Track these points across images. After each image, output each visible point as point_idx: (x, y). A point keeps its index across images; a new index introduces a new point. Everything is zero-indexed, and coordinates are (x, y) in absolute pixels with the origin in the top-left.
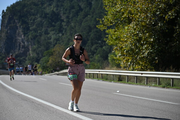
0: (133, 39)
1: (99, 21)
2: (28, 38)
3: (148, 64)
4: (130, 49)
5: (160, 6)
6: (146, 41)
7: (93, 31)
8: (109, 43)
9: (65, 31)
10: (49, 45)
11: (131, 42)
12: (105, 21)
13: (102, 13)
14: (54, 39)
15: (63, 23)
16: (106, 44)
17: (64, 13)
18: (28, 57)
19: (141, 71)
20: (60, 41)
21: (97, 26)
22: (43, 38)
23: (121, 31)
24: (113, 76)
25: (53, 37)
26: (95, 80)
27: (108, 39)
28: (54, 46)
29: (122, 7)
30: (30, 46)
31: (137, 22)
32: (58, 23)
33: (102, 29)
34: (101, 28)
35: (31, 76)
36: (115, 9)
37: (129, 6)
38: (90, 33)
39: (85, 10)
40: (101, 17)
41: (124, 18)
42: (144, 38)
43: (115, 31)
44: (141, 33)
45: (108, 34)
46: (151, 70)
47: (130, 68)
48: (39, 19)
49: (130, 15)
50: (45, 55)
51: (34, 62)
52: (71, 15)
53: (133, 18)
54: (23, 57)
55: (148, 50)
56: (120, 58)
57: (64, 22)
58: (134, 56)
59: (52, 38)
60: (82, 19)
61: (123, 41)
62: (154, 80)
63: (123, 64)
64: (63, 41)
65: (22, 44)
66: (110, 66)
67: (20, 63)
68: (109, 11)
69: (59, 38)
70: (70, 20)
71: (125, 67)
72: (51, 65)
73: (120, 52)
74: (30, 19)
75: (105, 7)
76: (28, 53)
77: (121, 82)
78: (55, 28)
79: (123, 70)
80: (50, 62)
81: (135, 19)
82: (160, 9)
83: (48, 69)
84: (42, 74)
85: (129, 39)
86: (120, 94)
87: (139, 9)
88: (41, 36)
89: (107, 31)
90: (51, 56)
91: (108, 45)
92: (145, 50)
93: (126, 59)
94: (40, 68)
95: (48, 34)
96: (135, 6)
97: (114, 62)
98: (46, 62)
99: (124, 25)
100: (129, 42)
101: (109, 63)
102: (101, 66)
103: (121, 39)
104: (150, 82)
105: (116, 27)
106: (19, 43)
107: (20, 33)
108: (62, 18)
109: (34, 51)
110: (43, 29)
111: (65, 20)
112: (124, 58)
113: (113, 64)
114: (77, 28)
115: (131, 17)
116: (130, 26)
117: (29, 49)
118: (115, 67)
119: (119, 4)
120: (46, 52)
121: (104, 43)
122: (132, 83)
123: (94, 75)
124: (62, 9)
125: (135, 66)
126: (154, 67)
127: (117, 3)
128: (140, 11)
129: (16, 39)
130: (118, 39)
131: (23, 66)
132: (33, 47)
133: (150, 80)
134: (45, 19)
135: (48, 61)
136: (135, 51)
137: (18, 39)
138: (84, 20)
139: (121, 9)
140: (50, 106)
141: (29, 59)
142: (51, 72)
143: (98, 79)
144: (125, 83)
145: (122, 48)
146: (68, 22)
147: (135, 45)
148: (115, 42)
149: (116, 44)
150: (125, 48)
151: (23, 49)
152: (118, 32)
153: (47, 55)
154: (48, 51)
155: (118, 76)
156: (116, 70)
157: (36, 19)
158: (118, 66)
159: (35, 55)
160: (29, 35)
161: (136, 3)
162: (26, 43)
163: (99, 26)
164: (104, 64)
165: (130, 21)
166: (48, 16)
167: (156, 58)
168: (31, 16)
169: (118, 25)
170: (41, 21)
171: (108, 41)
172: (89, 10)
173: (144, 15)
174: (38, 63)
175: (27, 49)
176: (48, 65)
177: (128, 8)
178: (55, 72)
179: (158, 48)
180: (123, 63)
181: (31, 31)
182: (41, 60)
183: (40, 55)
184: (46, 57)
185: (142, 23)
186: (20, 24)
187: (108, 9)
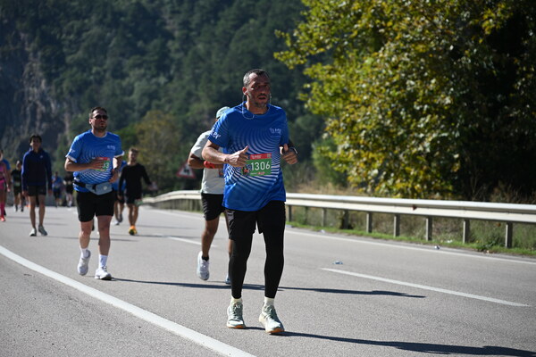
0: (390, 96)
1: (282, 40)
2: (62, 89)
3: (435, 175)
4: (378, 127)
6: (428, 103)
8: (314, 108)
9: (178, 70)
10: (127, 111)
11: (380, 105)
12: (301, 38)
14: (144, 95)
15: (170, 43)
16: (304, 111)
17: (174, 12)
18: (59, 148)
19: (412, 197)
20: (159, 99)
21: (276, 55)
22: (106, 89)
23: (350, 71)
24: (325, 213)
25: (140, 87)
27: (311, 95)
28: (143, 114)
30: (66, 115)
31: (401, 44)
32: (156, 42)
33: (291, 64)
34: (287, 59)
36: (332, 3)
40: (289, 26)
41: (360, 31)
42: (424, 95)
43: (333, 71)
44: (414, 79)
45: (310, 81)
46: (444, 195)
47: (377, 188)
48: (96, 30)
49: (378, 21)
52: (196, 19)
53: (387, 32)
55: (436, 131)
56: (345, 154)
57: (173, 38)
58: (391, 149)
59: (136, 91)
60: (232, 32)
61: (357, 102)
62: (454, 226)
63: (356, 174)
64: (170, 101)
65: (42, 108)
68: (312, 7)
69: (156, 92)
70: (194, 33)
71: (361, 184)
73: (348, 138)
74: (65, 28)
76: (60, 135)
77: (350, 231)
78: (146, 58)
81: (396, 35)
85: (375, 95)
86: (344, 272)
87: (406, 4)
88: (100, 82)
89: (307, 69)
91: (310, 114)
92: (423, 132)
93: (364, 159)
95: (123, 76)
97: (329, 166)
99: (362, 53)
100: (375, 106)
101: (313, 169)
103: (352, 96)
104: (439, 232)
105: (336, 57)
106: (31, 105)
107: (34, 75)
108: (168, 28)
109: (78, 128)
110: (109, 62)
111: (177, 34)
112: (359, 154)
113: (326, 175)
114: (214, 58)
115: (382, 27)
116: (381, 55)
117: (64, 125)
121: (298, 107)
122: (384, 235)
125: (394, 182)
126: (452, 184)
128: (410, 8)
129: (23, 93)
132: (76, 117)
133: (439, 225)
134: (114, 31)
136: (394, 133)
137: (28, 91)
138: (238, 33)
139: (352, 1)
144: (361, 235)
145: (354, 123)
146: (187, 41)
147: (395, 114)
148: (333, 104)
150: (363, 126)
151: (44, 125)
152: (341, 73)
154: (122, 131)
155: (339, 213)
156: (335, 194)
157: (87, 31)
160: (63, 80)
162: (53, 106)
163: (281, 56)
164: (298, 174)
165: (379, 41)
166: (122, 19)
168: (69, 20)
169: (342, 53)
170: (101, 37)
171: (310, 101)
172: (251, 3)
173: (423, 21)
175: (56, 125)
179: (465, 125)
180: (357, 170)
181: (71, 66)
185: (416, 46)
186: (34, 45)
187: (311, 3)
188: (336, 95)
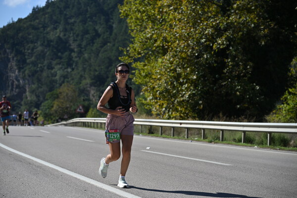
0: (170, 76)
1: (122, 51)
2: (25, 74)
3: (190, 111)
4: (165, 89)
5: (207, 32)
6: (186, 79)
8: (136, 81)
9: (76, 65)
10: (54, 84)
11: (165, 80)
12: (131, 50)
13: (127, 40)
14: (61, 76)
15: (73, 54)
17: (74, 40)
18: (24, 100)
19: (180, 120)
20: (68, 79)
21: (120, 58)
22: (45, 74)
23: (152, 65)
24: (142, 127)
25: (59, 73)
27: (135, 76)
28: (61, 85)
29: (153, 32)
30: (27, 86)
31: (175, 53)
32: (67, 53)
33: (127, 62)
34: (125, 60)
35: (29, 127)
36: (144, 35)
37: (164, 31)
39: (104, 36)
40: (125, 46)
41: (157, 47)
42: (185, 75)
43: (145, 65)
44: (180, 68)
45: (135, 69)
47: (164, 116)
48: (40, 48)
49: (164, 43)
50: (48, 98)
51: (33, 107)
52: (84, 43)
53: (169, 48)
54: (17, 101)
55: (190, 91)
56: (150, 101)
57: (74, 52)
58: (170, 99)
59: (58, 75)
60: (100, 49)
61: (155, 79)
62: (198, 132)
63: (155, 110)
64: (73, 79)
65: (16, 83)
67: (13, 110)
68: (136, 37)
69: (67, 75)
70: (83, 50)
71: (158, 115)
72: (56, 111)
73: (151, 94)
74: (27, 47)
75: (130, 33)
76: (24, 95)
77: (153, 135)
78: (62, 60)
79: (155, 119)
80: (55, 107)
81: (172, 49)
82: (206, 35)
83: (52, 117)
85: (163, 75)
86: (151, 152)
87: (177, 35)
88: (42, 71)
89: (133, 64)
90: (56, 100)
91: (135, 84)
92: (185, 91)
93: (159, 104)
94: (41, 116)
95: (52, 68)
96: (171, 30)
97: (143, 107)
98: (48, 108)
99: (157, 57)
100: (163, 80)
103: (153, 76)
104: (191, 135)
105: (146, 59)
106: (11, 81)
107: (13, 68)
108: (72, 47)
109: (32, 92)
110: (46, 63)
111: (76, 50)
112: (157, 101)
113: (141, 111)
114: (92, 60)
115: (166, 45)
116: (165, 58)
117: (26, 90)
118: (145, 115)
119: (149, 27)
120: (49, 93)
121: (129, 82)
122: (167, 136)
124: (71, 35)
125: (172, 113)
126: (197, 114)
128: (179, 37)
129: (8, 76)
130: (148, 75)
131: (17, 113)
132: (31, 87)
133: (191, 132)
134: (48, 48)
135: (52, 107)
136: (172, 92)
137: (10, 75)
138: (102, 50)
139: (153, 34)
140: (53, 169)
141: (26, 104)
142: (56, 122)
144: (157, 136)
145: (154, 88)
146: (80, 53)
147: (172, 83)
148: (145, 80)
149: (146, 83)
150: (158, 89)
151: (17, 90)
152: (148, 66)
153: (50, 97)
154: (52, 93)
155: (148, 127)
156: (146, 119)
157: (36, 48)
158: (149, 114)
159: (34, 98)
160: (25, 70)
161: (173, 27)
162: (21, 81)
163: (122, 59)
165: (164, 51)
166: (52, 43)
167: (201, 102)
168: (28, 44)
169: (149, 57)
170: (42, 51)
171: (134, 78)
172: (109, 36)
173: (184, 43)
174: (39, 109)
175: (22, 90)
176: (52, 112)
177: (163, 34)
178: (62, 121)
179: (202, 88)
180: (156, 108)
181: (29, 64)
182: (43, 104)
183: (41, 99)
184: (49, 101)
185: (181, 54)
186: (13, 55)
187: (135, 35)
188: (146, 76)
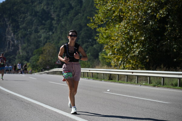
0: (124, 37)
1: (90, 19)
2: (18, 36)
3: (139, 63)
4: (121, 47)
5: (152, 5)
6: (136, 40)
7: (83, 29)
8: (100, 42)
9: (56, 30)
10: (39, 43)
11: (121, 40)
12: (96, 19)
13: (93, 11)
14: (45, 38)
15: (53, 21)
16: (96, 43)
17: (54, 12)
18: (17, 55)
19: (132, 70)
20: (50, 39)
21: (88, 25)
22: (33, 36)
23: (111, 29)
24: (104, 75)
25: (43, 35)
26: (86, 79)
27: (99, 37)
28: (44, 44)
29: (113, 5)
30: (20, 45)
31: (128, 21)
32: (49, 21)
33: (92, 28)
34: (91, 26)
35: (21, 74)
36: (106, 7)
37: (120, 5)
38: (80, 32)
39: (76, 8)
40: (92, 16)
41: (115, 17)
42: (135, 37)
43: (106, 30)
44: (132, 32)
45: (99, 33)
46: (142, 69)
47: (120, 67)
48: (29, 17)
49: (121, 13)
50: (35, 54)
51: (24, 61)
52: (61, 14)
53: (124, 17)
54: (12, 56)
55: (139, 49)
56: (110, 56)
57: (54, 20)
58: (125, 54)
59: (42, 37)
60: (73, 18)
61: (114, 39)
62: (145, 79)
63: (114, 63)
64: (53, 40)
65: (12, 42)
66: (100, 65)
67: (10, 62)
68: (100, 9)
69: (49, 37)
70: (61, 18)
71: (115, 66)
72: (41, 63)
73: (111, 51)
74: (20, 17)
75: (95, 6)
76: (18, 51)
77: (112, 81)
78: (45, 26)
79: (113, 69)
80: (40, 60)
81: (126, 18)
82: (151, 7)
83: (38, 67)
84: (31, 73)
85: (120, 37)
86: (110, 93)
87: (130, 8)
88: (31, 34)
89: (98, 29)
90: (41, 55)
91: (98, 44)
92: (135, 49)
93: (116, 58)
94: (30, 67)
95: (38, 32)
96: (126, 4)
97: (104, 60)
98: (35, 61)
99: (115, 23)
100: (120, 41)
101: (99, 61)
102: (91, 64)
103: (112, 37)
104: (140, 81)
105: (107, 25)
106: (8, 41)
107: (9, 32)
108: (52, 17)
109: (24, 49)
110: (33, 28)
111: (55, 18)
112: (115, 56)
113: (103, 63)
114: (67, 26)
115: (122, 15)
116: (121, 24)
117: (19, 48)
118: (106, 66)
119: (109, 2)
120: (36, 50)
121: (94, 42)
122: (123, 82)
123: (84, 73)
124: (52, 8)
125: (126, 65)
126: (144, 65)
127: (108, 1)
128: (131, 9)
129: (6, 38)
130: (109, 37)
131: (12, 65)
132: (23, 45)
133: (140, 78)
134: (35, 17)
135: (38, 60)
136: (126, 49)
137: (8, 37)
138: (75, 18)
139: (112, 7)
140: (39, 105)
141: (19, 58)
142: (40, 71)
143: (88, 78)
144: (115, 82)
145: (113, 46)
146: (59, 21)
147: (126, 43)
148: (106, 40)
149: (107, 43)
150: (116, 47)
151: (13, 48)
152: (109, 30)
153: (37, 53)
154: (38, 50)
155: (108, 75)
156: (107, 69)
157: (27, 18)
158: (109, 65)
159: (25, 54)
160: (19, 33)
161: (127, 2)
162: (15, 42)
163: (89, 25)
164: (95, 63)
165: (120, 19)
166: (38, 14)
167: (147, 57)
168: (21, 14)
169: (109, 24)
170: (31, 20)
171: (98, 39)
172: (79, 8)
173: (135, 13)
174: (28, 62)
175: (16, 48)
176: (38, 64)
177: (119, 7)
178: (45, 70)
179: (149, 46)
180: (114, 61)
181: (21, 29)
182: (31, 58)
183: (30, 54)
184: (36, 56)
185: (133, 21)
186: (9, 22)
187: (99, 7)
188: (107, 37)
